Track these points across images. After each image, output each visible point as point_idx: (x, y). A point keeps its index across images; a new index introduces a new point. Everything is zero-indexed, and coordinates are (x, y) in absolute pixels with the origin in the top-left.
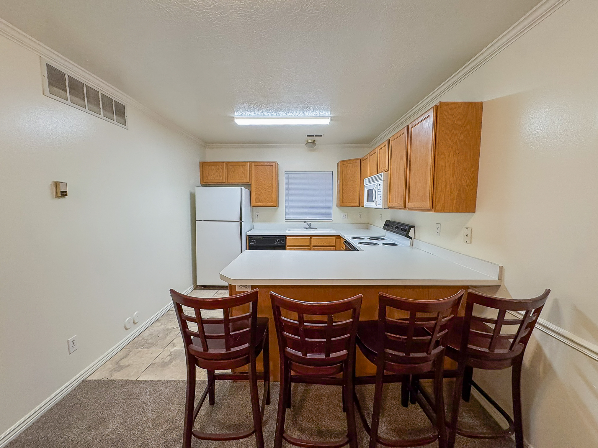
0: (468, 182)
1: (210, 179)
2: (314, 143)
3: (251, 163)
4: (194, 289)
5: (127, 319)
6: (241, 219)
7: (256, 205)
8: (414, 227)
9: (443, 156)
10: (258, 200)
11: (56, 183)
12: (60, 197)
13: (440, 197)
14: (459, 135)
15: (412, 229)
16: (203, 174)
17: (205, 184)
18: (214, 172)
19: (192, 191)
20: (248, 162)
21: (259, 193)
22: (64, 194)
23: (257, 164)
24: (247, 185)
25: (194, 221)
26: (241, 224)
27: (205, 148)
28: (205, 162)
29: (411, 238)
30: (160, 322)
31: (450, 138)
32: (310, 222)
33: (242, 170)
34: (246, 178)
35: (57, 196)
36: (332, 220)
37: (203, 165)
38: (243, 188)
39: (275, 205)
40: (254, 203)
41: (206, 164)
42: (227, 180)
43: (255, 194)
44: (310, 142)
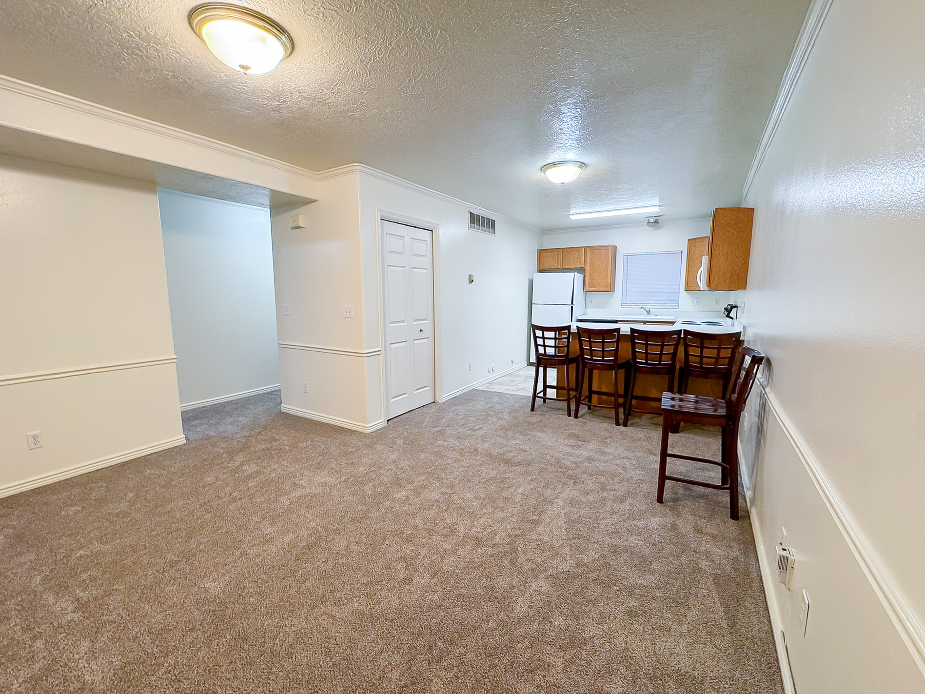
0: (740, 266)
1: (546, 266)
2: (656, 222)
3: (586, 248)
4: (528, 366)
6: (572, 303)
7: (589, 290)
8: (736, 307)
9: (718, 248)
10: (591, 285)
11: (470, 275)
13: (714, 279)
14: (732, 231)
15: (734, 310)
16: (540, 260)
17: (541, 271)
18: (550, 258)
19: (531, 278)
20: (583, 247)
21: (593, 278)
22: (472, 281)
23: (592, 248)
24: (581, 270)
25: (531, 304)
26: (572, 307)
27: (543, 235)
28: (542, 250)
29: (732, 318)
31: (724, 234)
32: (649, 309)
33: (577, 255)
34: (580, 263)
35: (470, 283)
36: (677, 307)
37: (541, 252)
38: (576, 273)
39: (610, 289)
40: (587, 288)
41: (543, 251)
42: (562, 265)
43: (589, 279)
44: (653, 221)
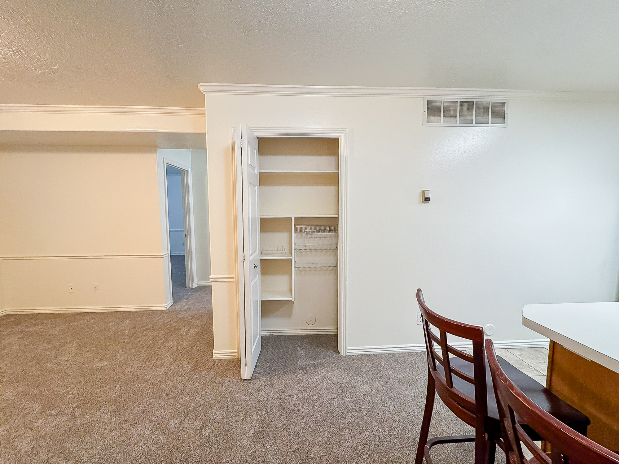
5: (489, 325)
11: (423, 191)
12: (424, 202)
22: (427, 200)
30: (520, 352)
35: (423, 202)
